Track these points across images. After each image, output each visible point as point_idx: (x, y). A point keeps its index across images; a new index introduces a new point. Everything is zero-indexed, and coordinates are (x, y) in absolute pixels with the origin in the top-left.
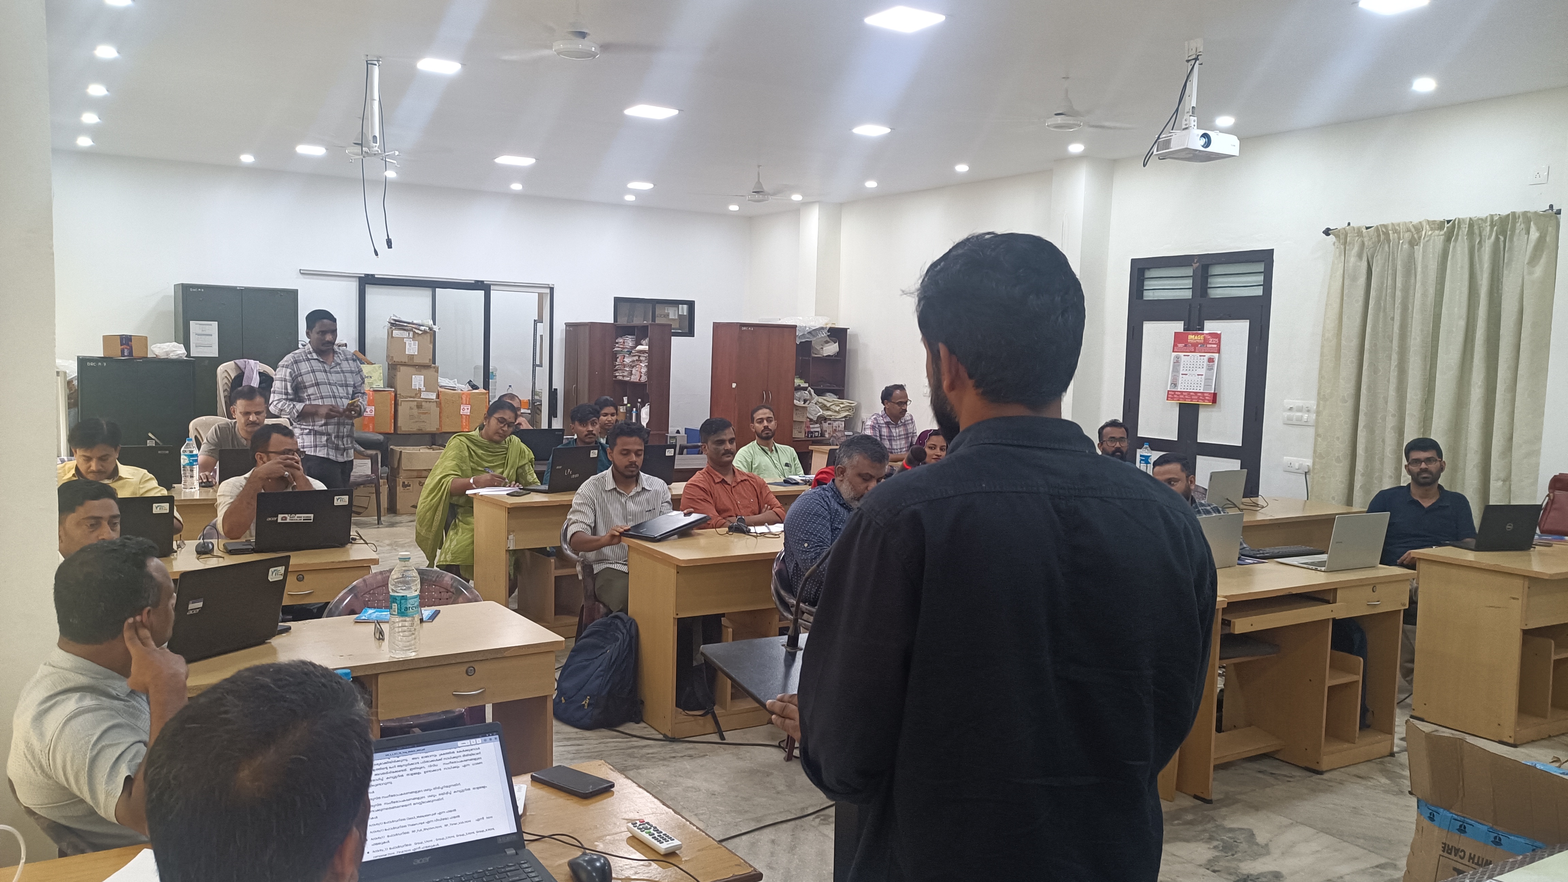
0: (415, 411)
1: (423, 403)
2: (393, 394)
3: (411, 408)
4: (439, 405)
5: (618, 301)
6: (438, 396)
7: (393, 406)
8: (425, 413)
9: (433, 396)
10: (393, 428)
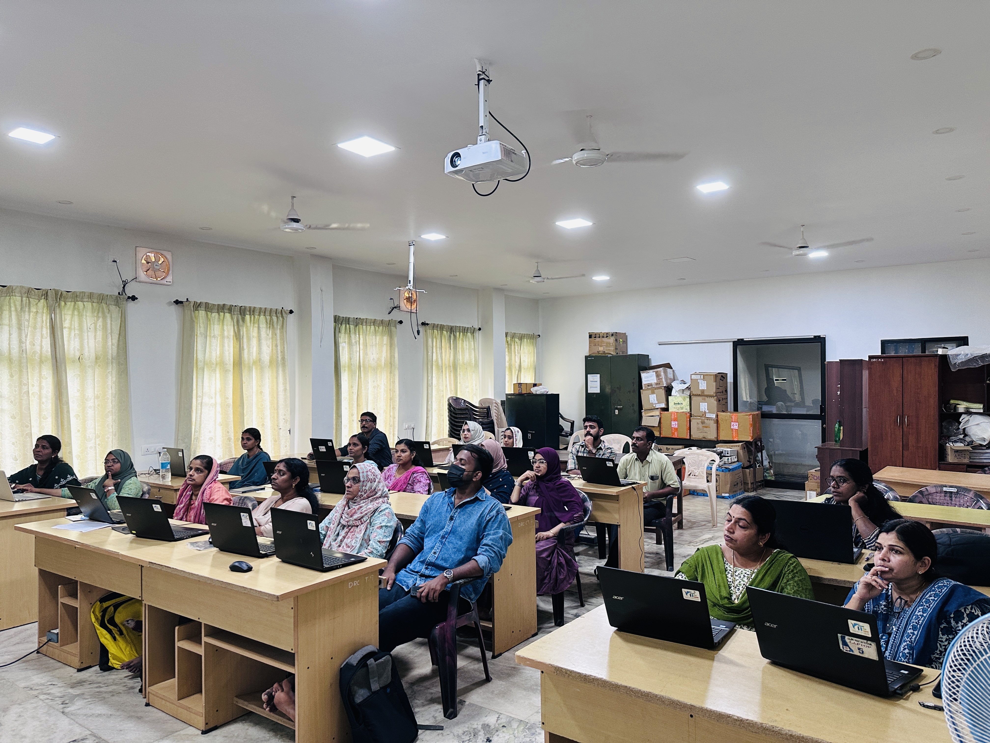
0: (701, 426)
1: (706, 421)
2: (688, 414)
3: (698, 423)
4: (717, 422)
5: (884, 343)
6: (717, 416)
7: (688, 422)
8: (706, 427)
9: (714, 416)
10: (688, 436)
